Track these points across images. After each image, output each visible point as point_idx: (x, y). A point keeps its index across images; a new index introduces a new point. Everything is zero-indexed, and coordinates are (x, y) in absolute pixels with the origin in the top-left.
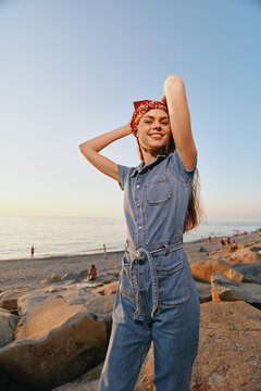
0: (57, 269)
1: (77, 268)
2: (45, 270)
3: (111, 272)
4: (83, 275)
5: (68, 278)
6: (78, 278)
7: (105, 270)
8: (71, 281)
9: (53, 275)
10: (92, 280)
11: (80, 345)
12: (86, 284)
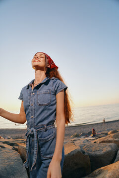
0: (78, 131)
1: (86, 131)
2: (73, 131)
3: (103, 132)
4: (89, 134)
5: (82, 135)
6: (87, 135)
7: (100, 131)
8: (84, 137)
9: (76, 134)
10: (94, 136)
11: (76, 164)
12: (90, 138)
